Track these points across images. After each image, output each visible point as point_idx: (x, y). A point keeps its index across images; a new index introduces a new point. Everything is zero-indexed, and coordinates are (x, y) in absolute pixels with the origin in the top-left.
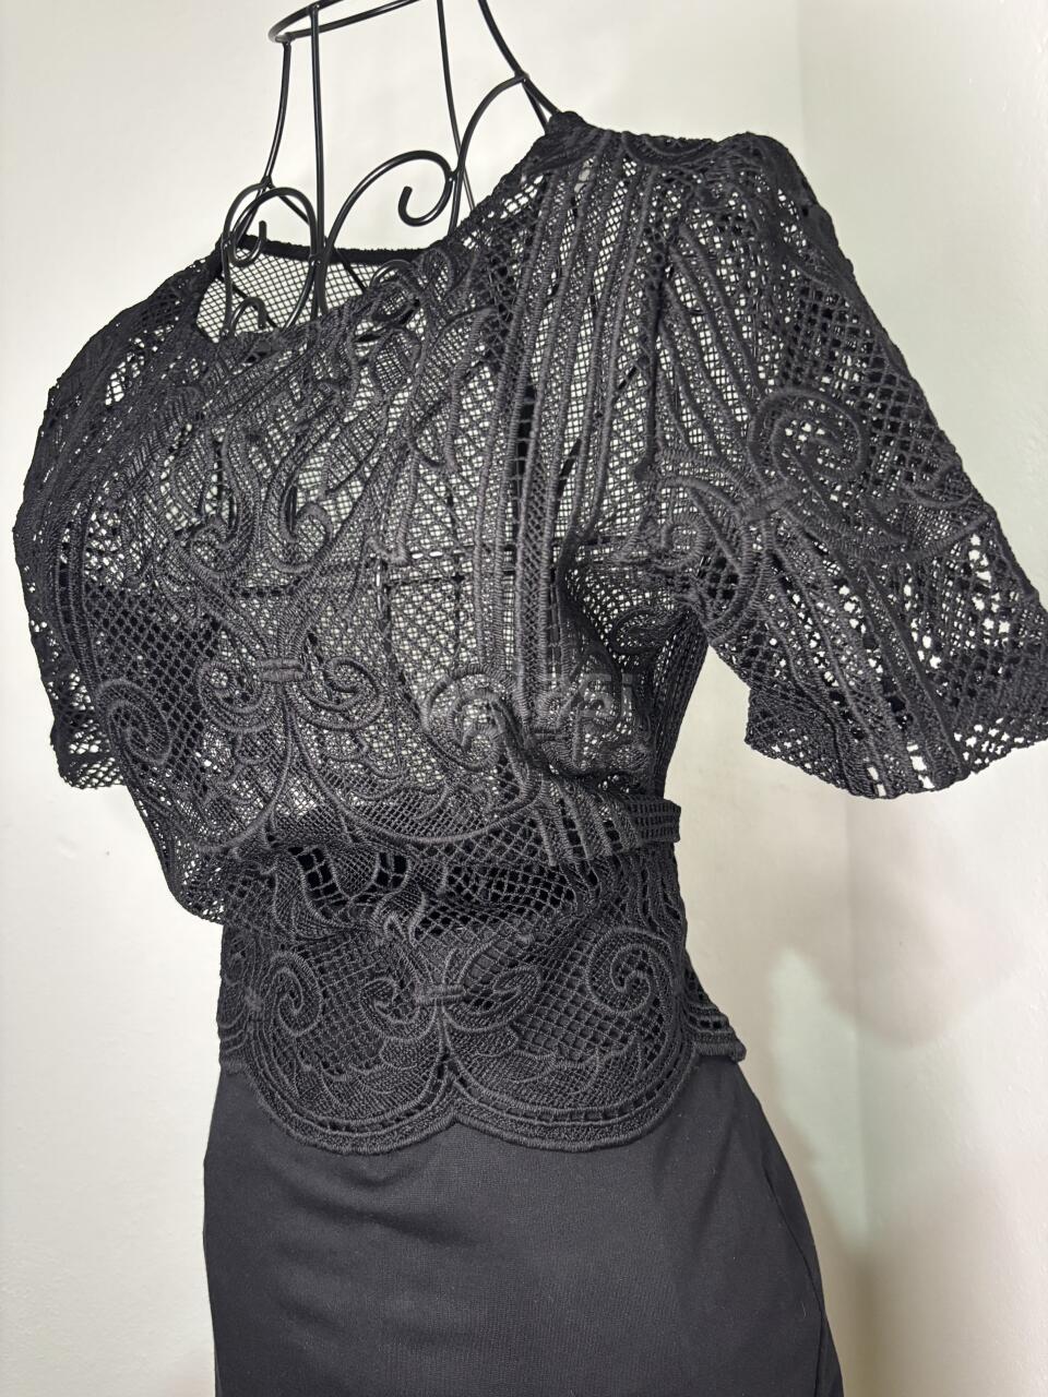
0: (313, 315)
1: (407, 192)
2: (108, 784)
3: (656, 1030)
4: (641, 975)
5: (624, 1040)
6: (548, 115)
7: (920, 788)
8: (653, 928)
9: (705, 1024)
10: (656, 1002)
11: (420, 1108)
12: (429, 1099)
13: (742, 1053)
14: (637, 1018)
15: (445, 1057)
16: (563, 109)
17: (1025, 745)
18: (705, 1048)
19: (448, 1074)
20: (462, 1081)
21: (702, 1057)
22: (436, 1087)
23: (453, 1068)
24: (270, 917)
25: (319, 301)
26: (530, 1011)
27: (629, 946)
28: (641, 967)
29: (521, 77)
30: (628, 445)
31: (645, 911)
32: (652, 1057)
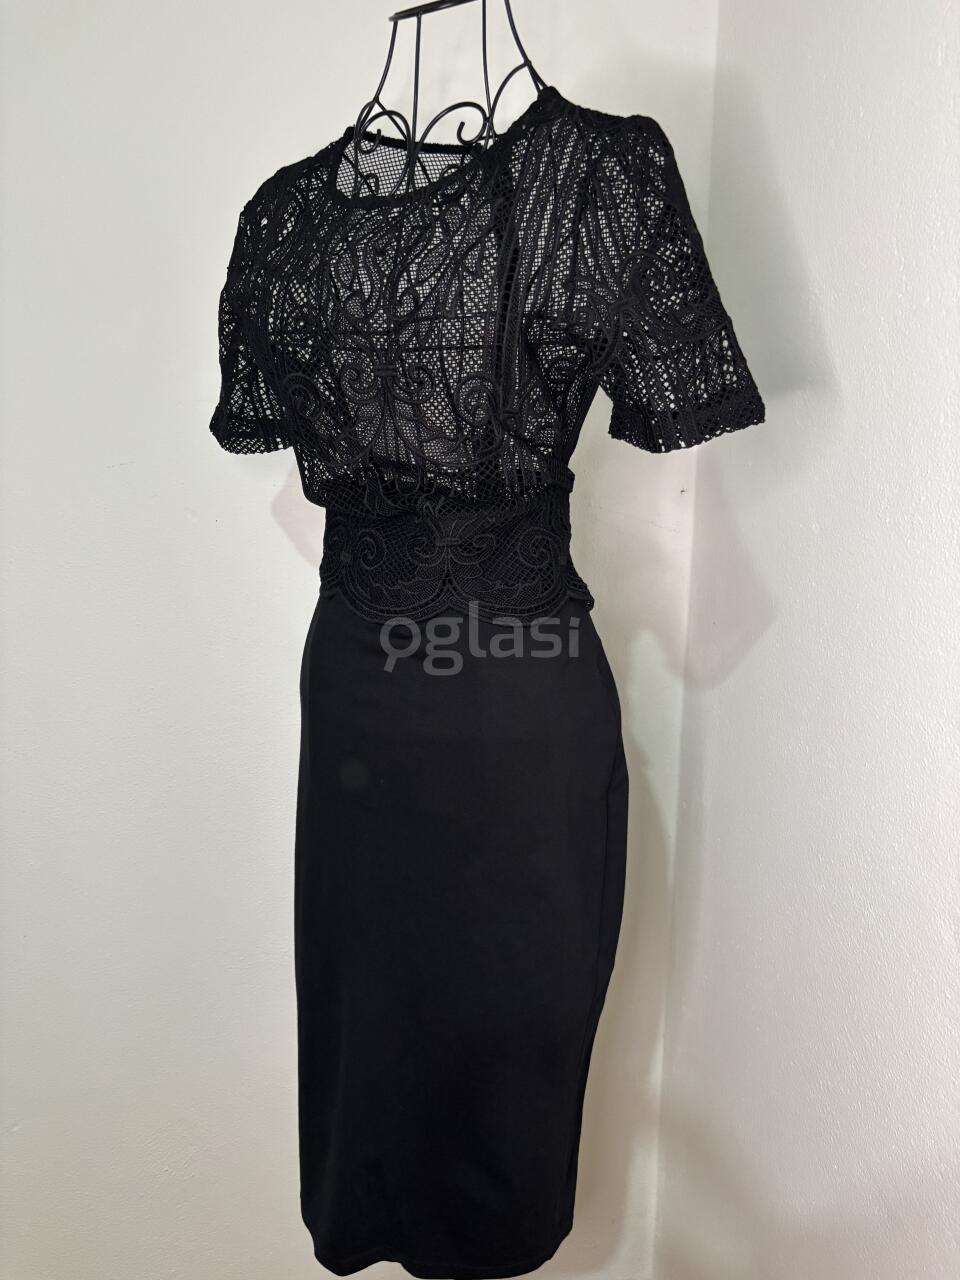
0: (408, 189)
1: (462, 124)
2: (253, 452)
3: (549, 577)
4: (544, 550)
5: (533, 579)
6: (541, 88)
7: (679, 447)
8: (553, 530)
9: (575, 585)
10: (551, 565)
11: (433, 600)
12: (438, 596)
13: (592, 605)
14: (540, 570)
15: (447, 575)
16: (549, 84)
17: (730, 431)
18: (573, 595)
19: (448, 586)
20: (455, 589)
21: (571, 599)
22: (442, 590)
23: (451, 582)
24: (364, 505)
25: (411, 181)
26: (490, 559)
27: (540, 537)
28: (545, 547)
29: (527, 63)
30: (562, 272)
31: (550, 524)
32: (546, 589)
